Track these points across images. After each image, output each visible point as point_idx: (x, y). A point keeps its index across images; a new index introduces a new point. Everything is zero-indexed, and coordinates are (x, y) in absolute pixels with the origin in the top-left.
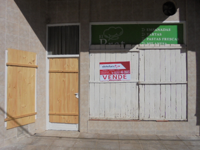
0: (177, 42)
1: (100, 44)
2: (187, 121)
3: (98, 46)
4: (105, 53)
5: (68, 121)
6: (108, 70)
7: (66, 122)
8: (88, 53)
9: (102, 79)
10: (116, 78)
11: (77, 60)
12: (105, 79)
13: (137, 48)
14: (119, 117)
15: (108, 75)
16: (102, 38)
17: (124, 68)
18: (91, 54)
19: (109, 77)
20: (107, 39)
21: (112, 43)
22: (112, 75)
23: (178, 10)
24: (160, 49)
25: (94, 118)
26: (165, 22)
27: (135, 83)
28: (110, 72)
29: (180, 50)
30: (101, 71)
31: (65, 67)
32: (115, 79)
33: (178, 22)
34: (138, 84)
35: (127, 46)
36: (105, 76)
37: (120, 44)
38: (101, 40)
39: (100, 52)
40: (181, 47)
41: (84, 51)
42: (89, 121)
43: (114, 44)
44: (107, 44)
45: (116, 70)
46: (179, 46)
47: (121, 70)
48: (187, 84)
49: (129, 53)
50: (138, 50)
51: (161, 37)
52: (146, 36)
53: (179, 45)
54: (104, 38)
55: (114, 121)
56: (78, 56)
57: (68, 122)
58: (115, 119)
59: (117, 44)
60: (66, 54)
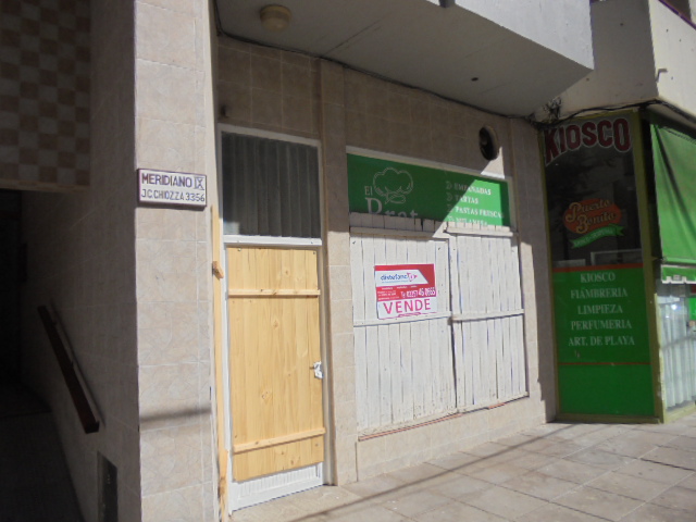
0: (501, 222)
1: (366, 212)
2: (528, 396)
3: (367, 218)
4: (385, 237)
5: (296, 462)
6: (395, 288)
7: (290, 466)
8: (347, 234)
9: (383, 313)
10: (411, 309)
11: (312, 256)
12: (389, 312)
13: (445, 231)
14: (422, 415)
15: (394, 302)
16: (370, 197)
17: (425, 282)
18: (353, 240)
19: (397, 307)
20: (383, 200)
21: (393, 213)
22: (403, 301)
23: (501, 150)
24: (482, 236)
25: (370, 432)
26: (484, 173)
27: (445, 321)
28: (399, 292)
29: (508, 241)
30: (379, 289)
31: (278, 277)
32: (409, 311)
33: (502, 176)
34: (451, 321)
35: (428, 223)
36: (388, 303)
37: (409, 216)
38: (369, 200)
39: (373, 236)
40: (511, 234)
41: (338, 229)
42: (359, 444)
43: (396, 215)
44: (383, 213)
45: (409, 288)
46: (506, 231)
47: (419, 286)
48: (523, 315)
49: (430, 241)
50: (446, 236)
51: (478, 207)
52: (454, 202)
53: (507, 229)
54: (375, 195)
55: (414, 427)
56: (318, 242)
57: (294, 466)
58: (415, 423)
59: (402, 216)
60: (284, 234)
